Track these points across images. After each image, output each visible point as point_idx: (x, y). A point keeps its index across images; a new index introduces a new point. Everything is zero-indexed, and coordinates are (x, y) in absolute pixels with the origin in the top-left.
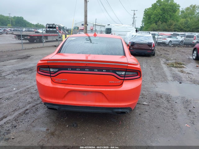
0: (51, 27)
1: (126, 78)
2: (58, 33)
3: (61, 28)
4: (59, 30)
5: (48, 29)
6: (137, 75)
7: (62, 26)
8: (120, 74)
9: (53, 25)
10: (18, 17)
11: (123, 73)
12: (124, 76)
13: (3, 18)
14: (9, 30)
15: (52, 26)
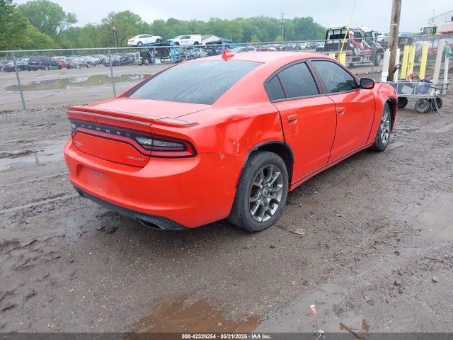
0: (337, 35)
1: (154, 153)
2: (351, 49)
3: (363, 34)
4: (356, 41)
5: (330, 42)
6: (183, 149)
7: (366, 29)
8: (145, 143)
9: (341, 30)
10: (303, 19)
11: (149, 142)
12: (150, 147)
13: (273, 23)
14: (275, 49)
15: (339, 33)
